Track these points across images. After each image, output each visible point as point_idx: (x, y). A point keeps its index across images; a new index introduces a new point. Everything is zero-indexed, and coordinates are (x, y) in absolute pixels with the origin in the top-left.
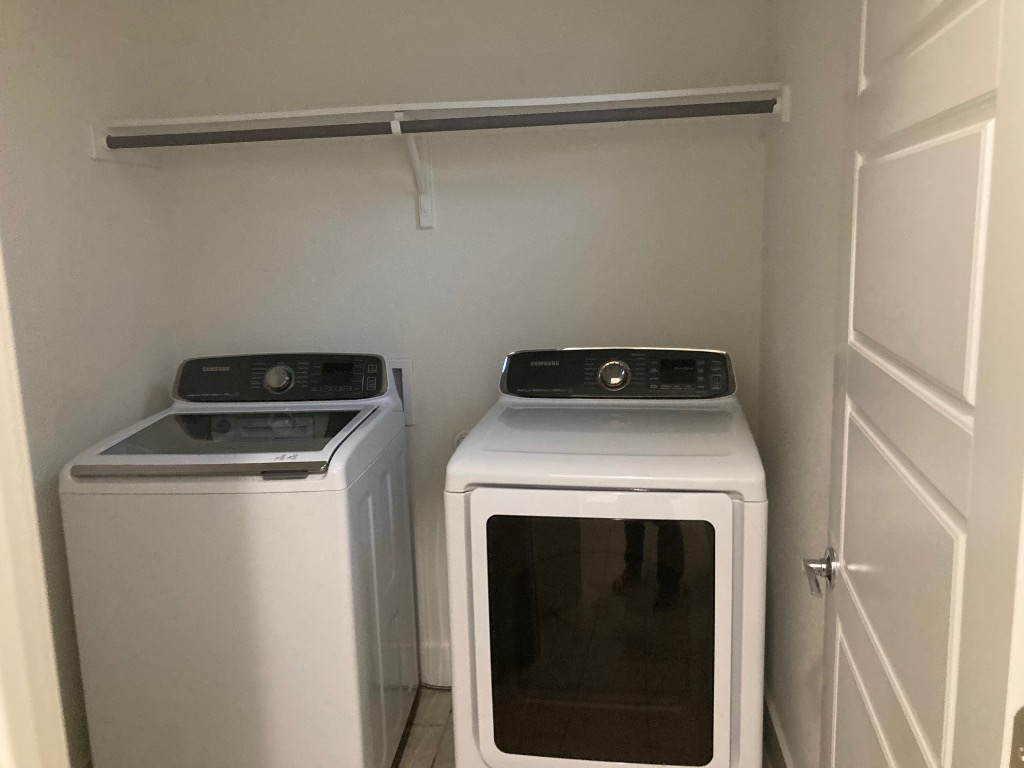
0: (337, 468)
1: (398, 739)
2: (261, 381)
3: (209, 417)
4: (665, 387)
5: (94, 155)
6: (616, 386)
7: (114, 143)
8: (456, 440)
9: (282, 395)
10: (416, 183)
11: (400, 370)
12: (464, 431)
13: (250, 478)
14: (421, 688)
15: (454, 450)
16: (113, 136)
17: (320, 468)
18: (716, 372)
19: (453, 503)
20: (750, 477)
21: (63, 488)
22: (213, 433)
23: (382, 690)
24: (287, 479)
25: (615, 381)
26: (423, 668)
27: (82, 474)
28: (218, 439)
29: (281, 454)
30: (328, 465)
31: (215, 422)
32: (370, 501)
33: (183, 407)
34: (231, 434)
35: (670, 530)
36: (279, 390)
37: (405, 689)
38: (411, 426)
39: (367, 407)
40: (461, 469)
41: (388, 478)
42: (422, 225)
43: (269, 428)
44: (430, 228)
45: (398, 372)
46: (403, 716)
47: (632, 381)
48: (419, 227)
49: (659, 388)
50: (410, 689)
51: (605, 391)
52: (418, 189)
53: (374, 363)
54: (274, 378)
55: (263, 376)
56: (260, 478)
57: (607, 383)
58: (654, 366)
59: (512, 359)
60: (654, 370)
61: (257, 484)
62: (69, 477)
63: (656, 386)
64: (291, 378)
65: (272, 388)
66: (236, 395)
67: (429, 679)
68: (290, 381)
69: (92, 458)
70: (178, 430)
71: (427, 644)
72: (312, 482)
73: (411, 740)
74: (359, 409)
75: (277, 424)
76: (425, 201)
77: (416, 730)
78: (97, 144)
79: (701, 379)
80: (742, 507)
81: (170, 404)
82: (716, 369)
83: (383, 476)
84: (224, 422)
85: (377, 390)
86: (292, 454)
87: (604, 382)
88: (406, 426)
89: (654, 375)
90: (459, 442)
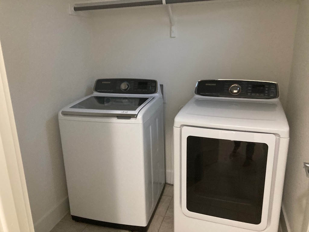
0: (140, 117)
1: (157, 200)
2: (120, 87)
3: (104, 97)
4: (253, 94)
5: (70, 13)
6: (235, 93)
7: (76, 9)
8: (179, 109)
9: (125, 92)
10: (171, 22)
11: (163, 85)
12: (182, 106)
13: (113, 118)
14: (166, 184)
15: (179, 112)
16: (76, 7)
17: (135, 116)
18: (273, 90)
19: (176, 131)
20: (283, 129)
21: (59, 118)
22: (105, 102)
23: (152, 184)
24: (124, 119)
25: (235, 91)
26: (166, 178)
27: (65, 114)
28: (106, 104)
29: (123, 111)
30: (137, 115)
31: (105, 99)
32: (150, 127)
33: (96, 94)
34: (110, 103)
35: (251, 146)
36: (125, 90)
37: (161, 184)
38: (165, 103)
39: (151, 97)
40: (179, 120)
41: (157, 120)
42: (172, 36)
43: (121, 102)
44: (174, 37)
45: (162, 86)
46: (159, 193)
47: (242, 92)
48: (171, 37)
49: (251, 95)
50: (162, 184)
51: (231, 95)
52: (171, 24)
53: (155, 82)
54: (123, 86)
55: (120, 85)
56: (116, 118)
57: (232, 92)
58: (250, 87)
59: (199, 83)
60: (250, 88)
61: (115, 120)
62: (61, 115)
63: (250, 94)
64: (128, 86)
65: (123, 90)
66: (112, 91)
67: (168, 181)
68: (128, 87)
69: (68, 109)
70: (95, 101)
71: (168, 171)
72: (132, 120)
73: (161, 200)
74: (148, 97)
75: (124, 101)
76: (173, 28)
77: (163, 197)
78: (71, 10)
79: (266, 92)
80: (279, 140)
81: (92, 93)
82: (273, 89)
83: (155, 120)
84: (108, 99)
85: (155, 91)
86: (126, 111)
87: (231, 92)
88: (164, 103)
89: (250, 90)
90: (180, 109)
